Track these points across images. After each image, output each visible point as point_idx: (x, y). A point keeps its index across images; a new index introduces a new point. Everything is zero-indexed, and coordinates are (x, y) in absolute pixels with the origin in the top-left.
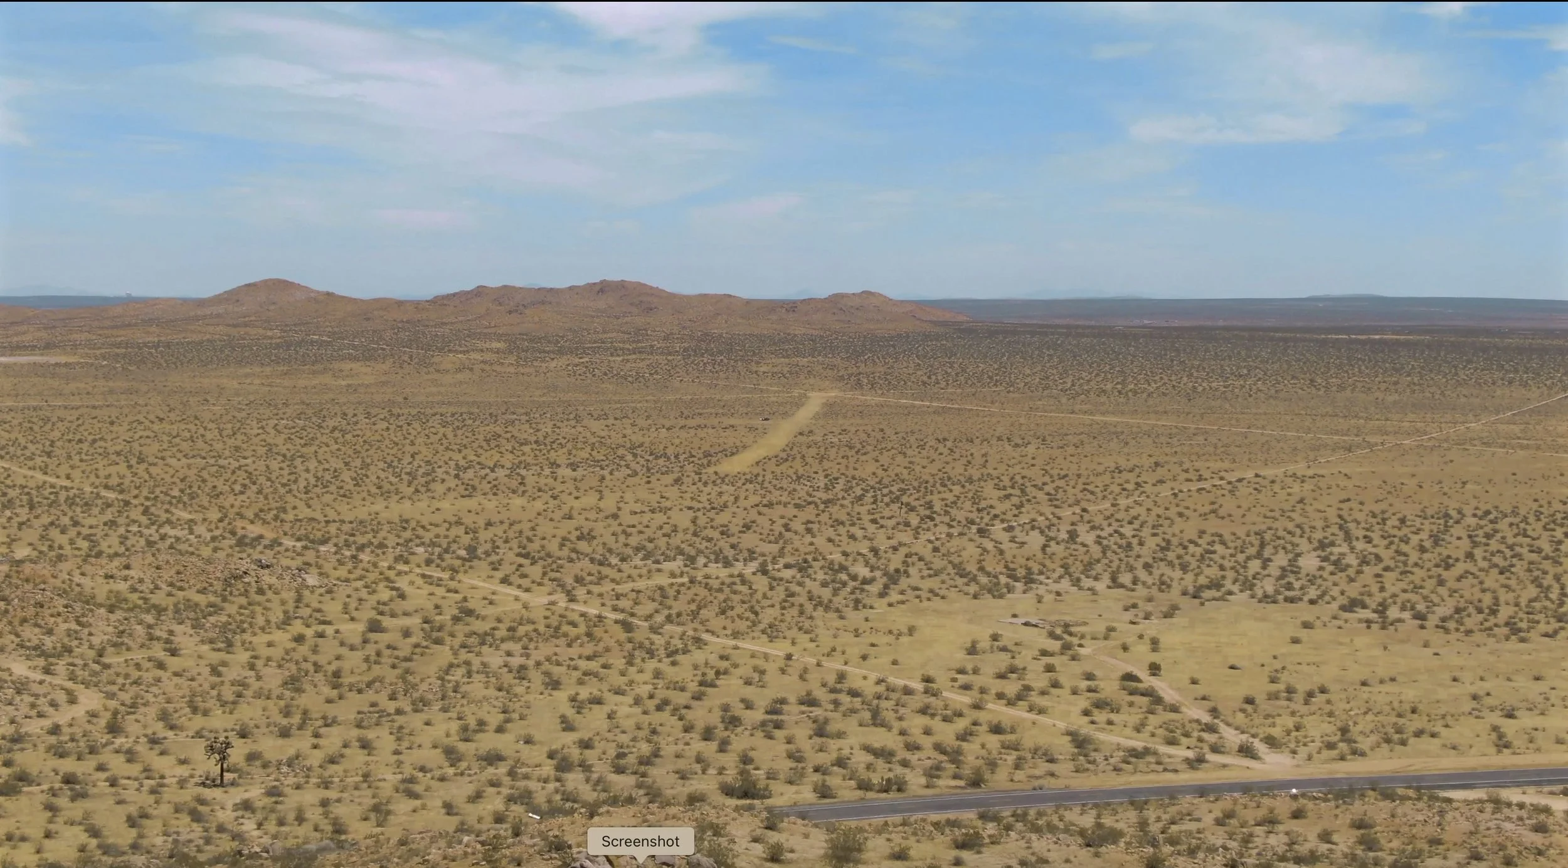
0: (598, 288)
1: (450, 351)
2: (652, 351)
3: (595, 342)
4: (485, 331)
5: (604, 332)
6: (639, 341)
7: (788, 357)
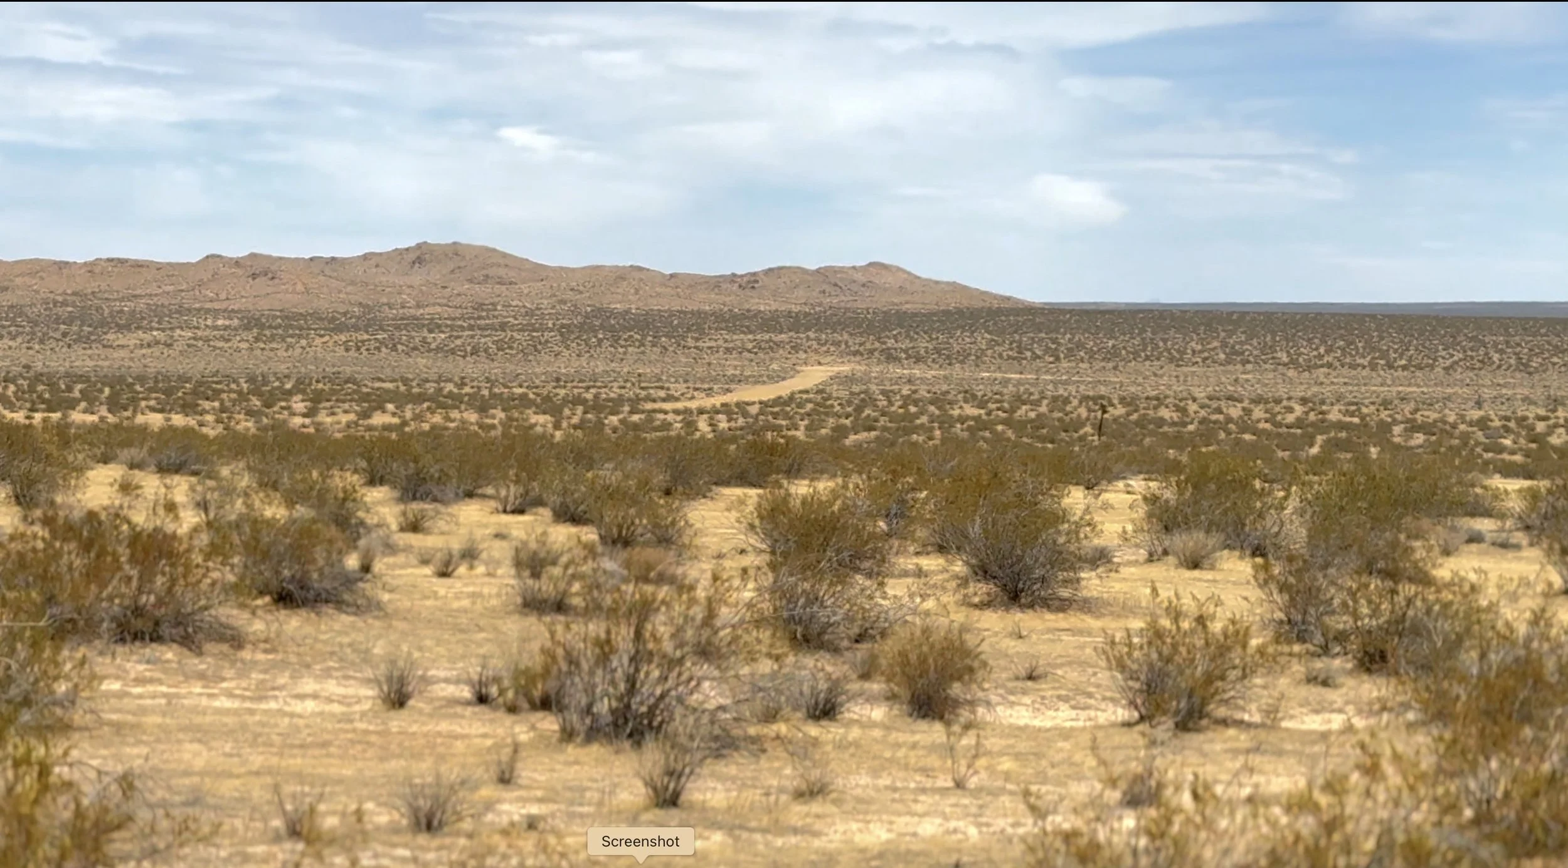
0: (412, 256)
1: (138, 328)
2: (503, 327)
3: (402, 319)
4: (208, 305)
5: (418, 306)
6: (480, 318)
7: (751, 332)
